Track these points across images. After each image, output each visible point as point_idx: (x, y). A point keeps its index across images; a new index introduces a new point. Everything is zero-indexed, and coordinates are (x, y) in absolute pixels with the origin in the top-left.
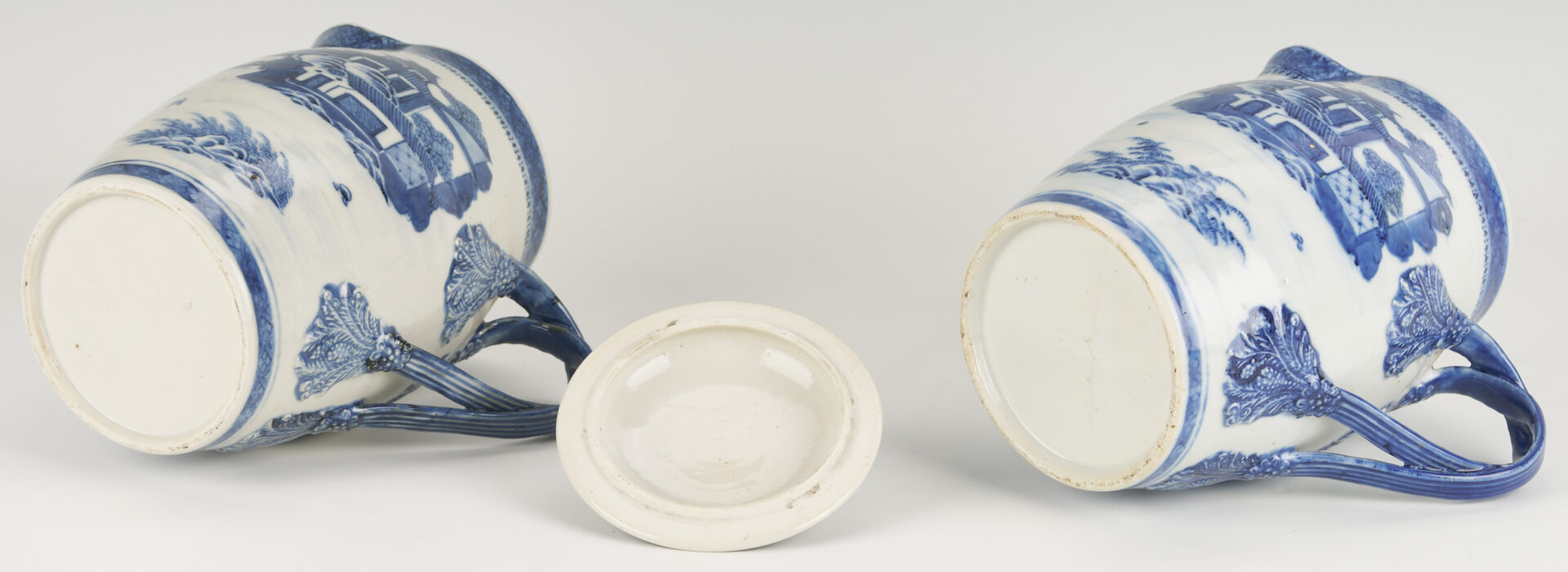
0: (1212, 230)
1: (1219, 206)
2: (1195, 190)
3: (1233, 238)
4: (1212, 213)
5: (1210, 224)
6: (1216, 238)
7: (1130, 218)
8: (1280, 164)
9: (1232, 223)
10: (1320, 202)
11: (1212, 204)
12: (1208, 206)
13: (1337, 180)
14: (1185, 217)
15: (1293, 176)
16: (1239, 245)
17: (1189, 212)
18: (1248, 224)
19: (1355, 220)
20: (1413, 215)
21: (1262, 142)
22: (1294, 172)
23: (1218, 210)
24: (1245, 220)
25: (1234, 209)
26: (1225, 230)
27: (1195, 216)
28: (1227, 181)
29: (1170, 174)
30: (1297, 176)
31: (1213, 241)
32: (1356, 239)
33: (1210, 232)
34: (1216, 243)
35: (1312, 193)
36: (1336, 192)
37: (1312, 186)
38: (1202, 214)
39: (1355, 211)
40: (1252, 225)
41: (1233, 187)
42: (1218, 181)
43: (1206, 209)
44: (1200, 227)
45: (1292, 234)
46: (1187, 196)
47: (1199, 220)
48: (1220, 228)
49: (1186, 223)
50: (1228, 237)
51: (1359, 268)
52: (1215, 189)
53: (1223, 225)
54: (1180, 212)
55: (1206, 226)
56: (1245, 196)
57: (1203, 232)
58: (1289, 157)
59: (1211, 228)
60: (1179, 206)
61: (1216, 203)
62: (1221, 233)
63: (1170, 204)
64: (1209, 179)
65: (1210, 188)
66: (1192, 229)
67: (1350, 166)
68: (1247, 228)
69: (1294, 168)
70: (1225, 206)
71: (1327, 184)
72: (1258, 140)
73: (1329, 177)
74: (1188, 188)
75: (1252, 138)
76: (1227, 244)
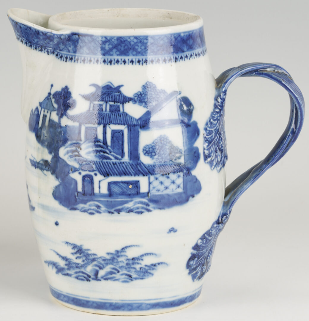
0: (145, 272)
1: (136, 261)
2: (121, 264)
3: (155, 265)
4: (138, 267)
5: (142, 272)
6: (150, 273)
7: (116, 302)
8: (131, 213)
9: (148, 261)
10: (161, 207)
11: (133, 264)
12: (133, 266)
13: (154, 188)
14: (132, 280)
15: (142, 213)
16: (159, 264)
17: (130, 276)
18: (153, 254)
19: (176, 189)
20: (183, 140)
21: (115, 210)
22: (140, 210)
23: (138, 263)
24: (150, 254)
25: (142, 256)
26: (149, 266)
27: (134, 275)
28: (126, 247)
29: (105, 265)
30: (143, 210)
31: (150, 275)
32: (184, 193)
33: (146, 274)
34: (152, 274)
35: (154, 208)
36: (160, 193)
37: (152, 206)
38: (135, 271)
39: (173, 187)
40: (154, 252)
41: (131, 247)
42: (124, 252)
43: (134, 268)
44: (140, 277)
45: (168, 233)
46: (122, 271)
47: (137, 275)
48: (147, 268)
49: (135, 282)
50: (153, 267)
51: (195, 196)
52: (126, 256)
53: (146, 266)
54: (128, 280)
55: (142, 274)
56: (139, 246)
57: (144, 277)
58: (130, 205)
59: (144, 273)
60: (125, 278)
61: (134, 262)
62: (149, 269)
63: (121, 280)
64: (119, 254)
65: (125, 258)
66: (139, 282)
67: (149, 172)
68: (154, 256)
69: (138, 208)
70: (138, 259)
71: (153, 195)
72: (112, 211)
73: (151, 192)
74: (118, 266)
75: (109, 212)
76: (156, 269)
